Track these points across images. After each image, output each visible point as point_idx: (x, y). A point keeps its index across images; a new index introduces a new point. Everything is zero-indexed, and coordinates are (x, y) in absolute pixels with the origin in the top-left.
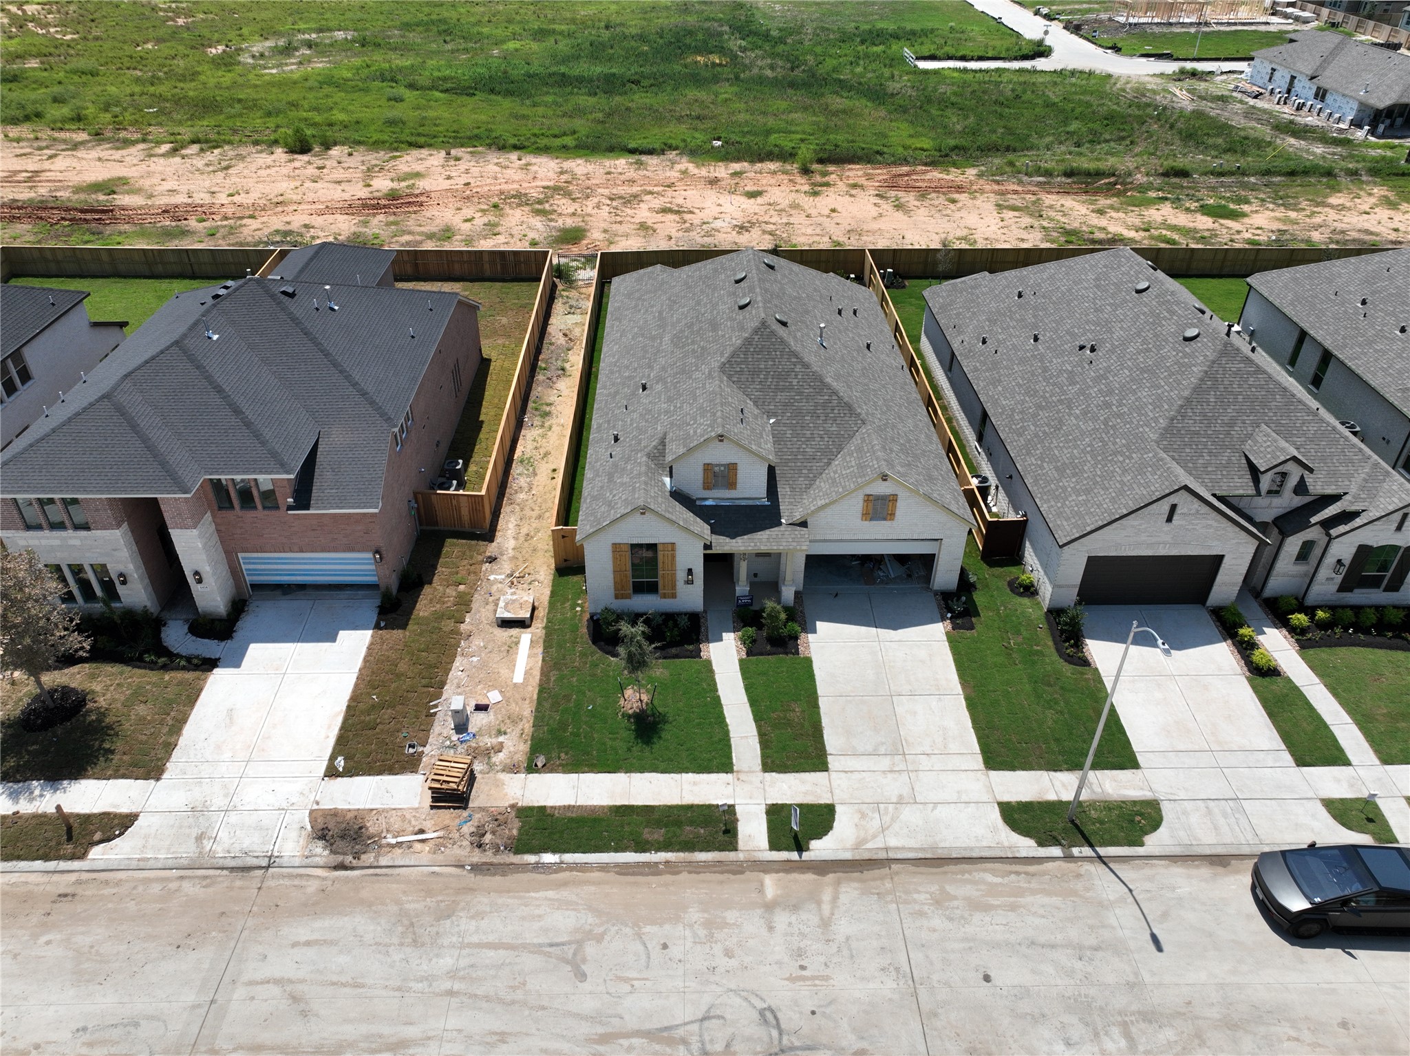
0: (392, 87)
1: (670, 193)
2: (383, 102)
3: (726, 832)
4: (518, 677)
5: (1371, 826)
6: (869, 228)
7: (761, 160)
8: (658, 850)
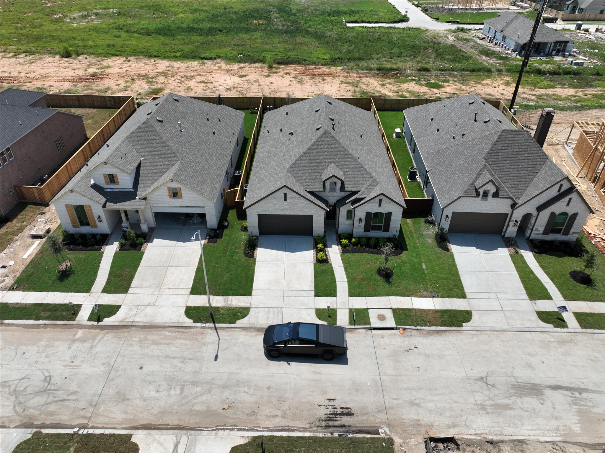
0: (119, 32)
1: (209, 75)
2: (112, 38)
3: (74, 314)
4: (25, 257)
5: (329, 319)
6: (282, 90)
7: (255, 62)
8: (44, 319)
